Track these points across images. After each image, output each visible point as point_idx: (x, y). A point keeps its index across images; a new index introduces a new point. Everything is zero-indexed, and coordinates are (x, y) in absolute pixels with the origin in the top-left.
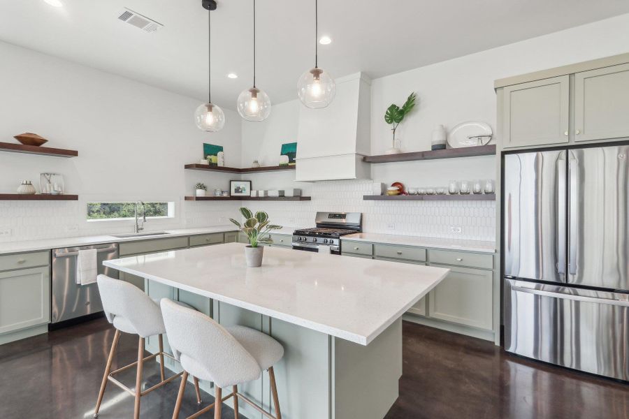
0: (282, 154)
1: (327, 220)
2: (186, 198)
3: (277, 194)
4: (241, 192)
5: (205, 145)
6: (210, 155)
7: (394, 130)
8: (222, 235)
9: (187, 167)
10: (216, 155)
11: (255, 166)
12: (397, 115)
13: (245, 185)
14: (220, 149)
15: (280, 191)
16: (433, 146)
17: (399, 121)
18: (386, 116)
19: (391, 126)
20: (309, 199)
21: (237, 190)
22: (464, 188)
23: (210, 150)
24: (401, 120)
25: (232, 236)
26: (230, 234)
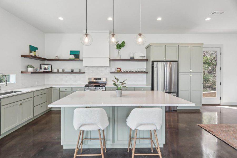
0: (70, 55)
1: (92, 80)
2: (22, 72)
3: (70, 71)
4: (47, 70)
5: (30, 46)
6: (33, 51)
7: (119, 51)
8: (46, 90)
9: (22, 56)
10: (35, 51)
11: (57, 58)
12: (120, 46)
13: (49, 66)
14: (37, 49)
15: (72, 70)
16: (130, 58)
17: (120, 49)
18: (116, 47)
19: (118, 50)
20: (84, 73)
21: (45, 69)
22: (139, 70)
23: (33, 49)
24: (121, 48)
25: (50, 90)
26: (49, 89)
